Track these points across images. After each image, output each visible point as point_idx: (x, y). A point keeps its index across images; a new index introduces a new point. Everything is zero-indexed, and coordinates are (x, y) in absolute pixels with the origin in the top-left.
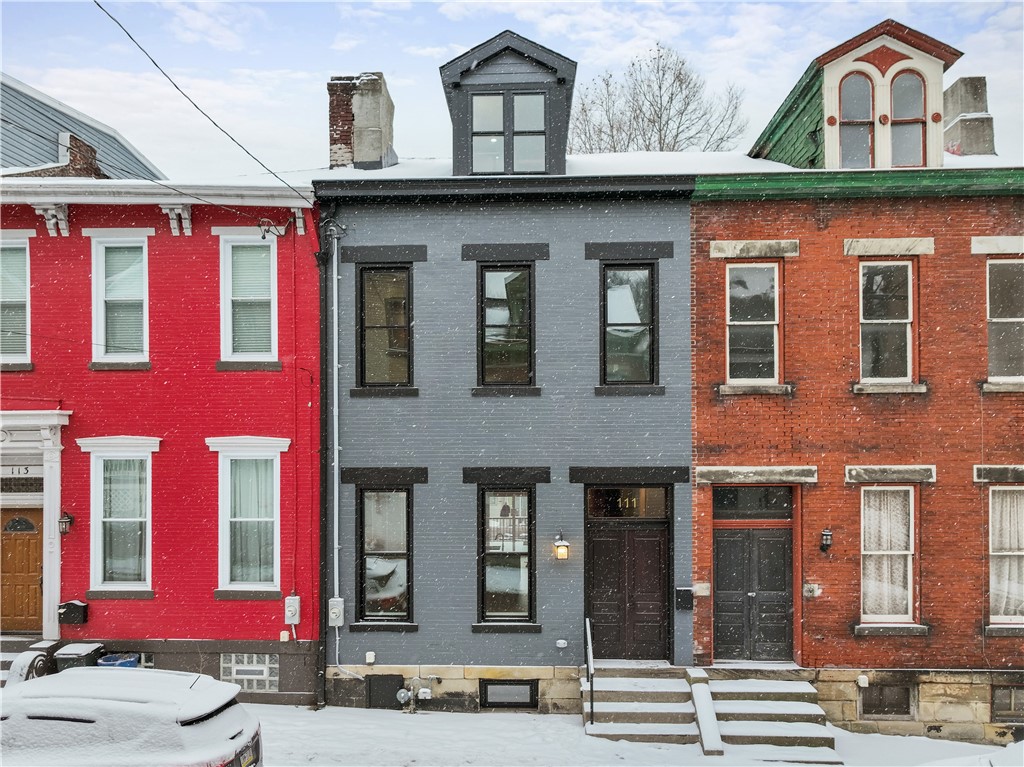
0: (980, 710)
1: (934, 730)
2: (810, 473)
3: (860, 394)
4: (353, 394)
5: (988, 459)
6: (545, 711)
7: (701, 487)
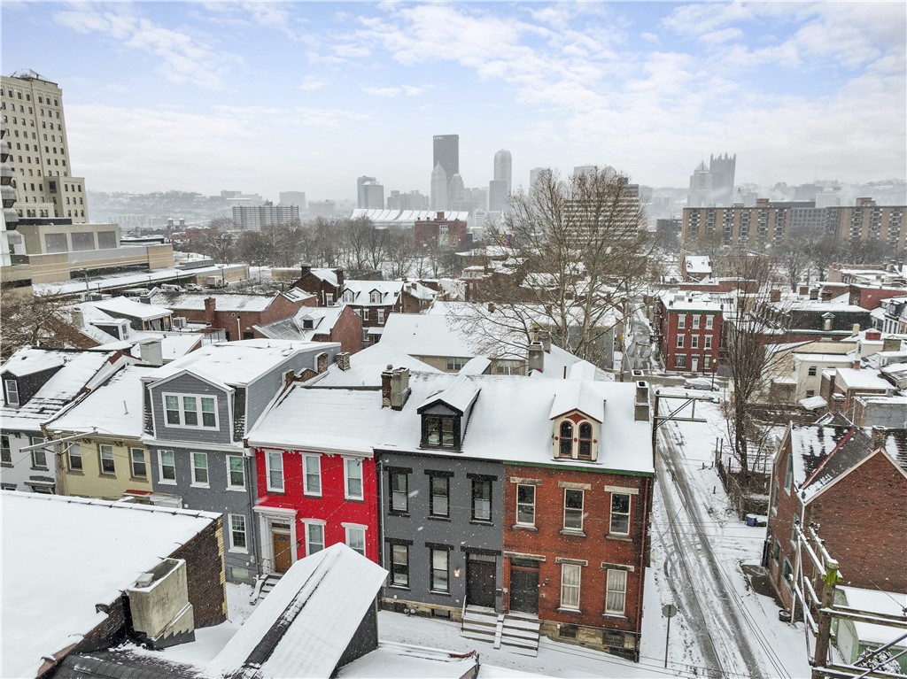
0: (599, 640)
1: (582, 644)
2: (543, 558)
3: (562, 534)
4: (389, 514)
5: (606, 561)
6: (452, 621)
7: (505, 558)
